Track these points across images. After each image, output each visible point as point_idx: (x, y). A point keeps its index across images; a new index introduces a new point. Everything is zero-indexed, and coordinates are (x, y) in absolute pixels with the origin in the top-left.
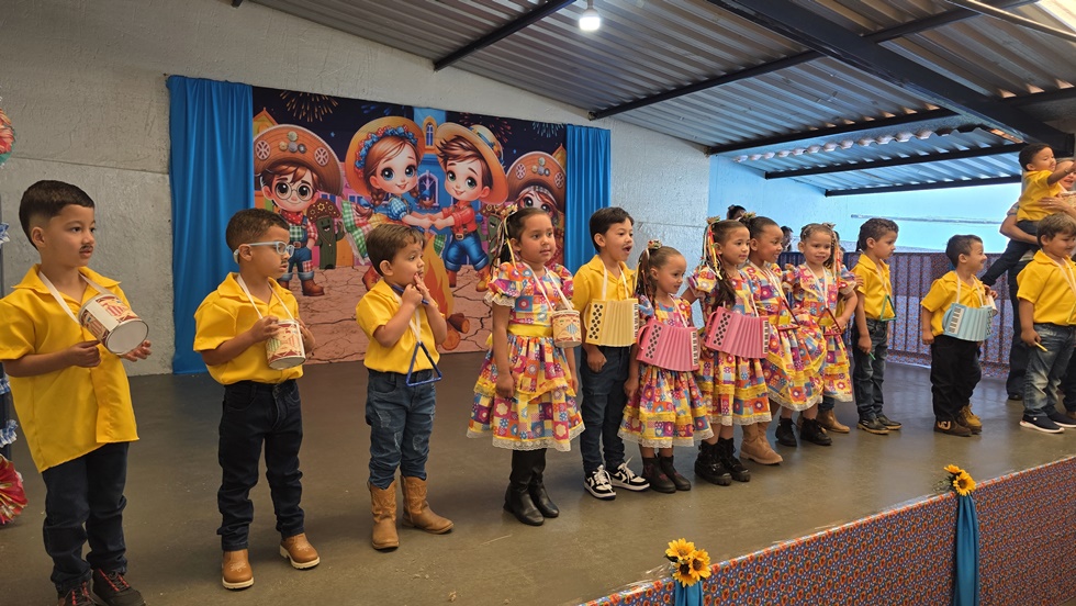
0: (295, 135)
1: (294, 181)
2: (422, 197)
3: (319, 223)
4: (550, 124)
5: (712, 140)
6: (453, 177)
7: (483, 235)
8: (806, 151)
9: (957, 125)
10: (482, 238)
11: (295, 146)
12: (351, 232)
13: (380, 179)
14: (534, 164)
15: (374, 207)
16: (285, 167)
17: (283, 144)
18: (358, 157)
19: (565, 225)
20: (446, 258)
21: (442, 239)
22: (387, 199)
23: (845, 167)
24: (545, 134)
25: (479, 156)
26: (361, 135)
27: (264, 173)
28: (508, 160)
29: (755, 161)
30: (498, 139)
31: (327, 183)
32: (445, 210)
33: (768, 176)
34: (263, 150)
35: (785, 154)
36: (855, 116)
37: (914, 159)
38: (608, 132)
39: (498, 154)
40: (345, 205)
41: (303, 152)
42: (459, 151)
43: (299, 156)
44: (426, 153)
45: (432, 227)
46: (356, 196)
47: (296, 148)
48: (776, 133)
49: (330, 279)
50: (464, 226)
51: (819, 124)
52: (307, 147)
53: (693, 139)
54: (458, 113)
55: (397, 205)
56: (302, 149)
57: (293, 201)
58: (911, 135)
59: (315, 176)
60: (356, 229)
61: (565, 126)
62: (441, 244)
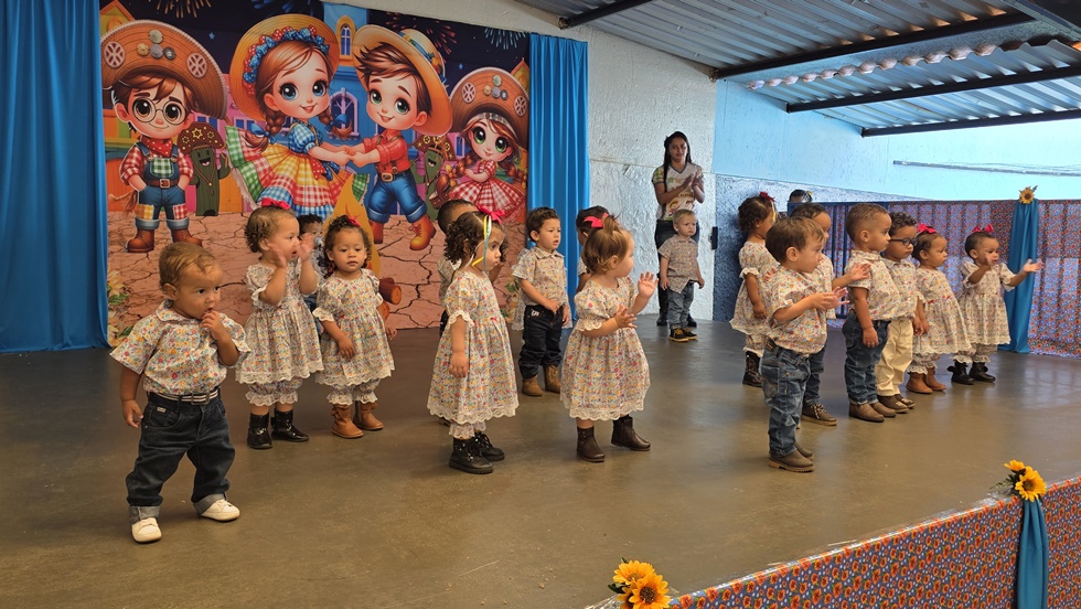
0: (158, 35)
1: (159, 98)
2: (336, 123)
3: (195, 154)
4: (507, 32)
5: (720, 59)
6: (378, 98)
7: (418, 176)
8: (838, 73)
9: (1028, 36)
10: (418, 179)
11: (159, 51)
12: (240, 167)
13: (278, 98)
14: (487, 83)
15: (271, 135)
16: (145, 78)
17: (142, 46)
18: (247, 68)
19: (528, 166)
20: (369, 205)
21: (364, 180)
22: (288, 125)
23: (887, 95)
24: (501, 45)
25: (412, 70)
26: (250, 38)
27: (117, 86)
28: (451, 77)
29: (774, 89)
30: (438, 49)
31: (205, 102)
32: (367, 141)
33: (791, 108)
34: (114, 55)
35: (812, 78)
36: (900, 24)
37: (973, 84)
38: (584, 45)
39: (438, 69)
40: (230, 131)
41: (172, 59)
42: (385, 64)
43: (165, 63)
44: (342, 64)
45: (350, 163)
46: (246, 119)
47: (161, 53)
48: (799, 48)
49: (211, 229)
50: (393, 163)
51: (853, 35)
52: (177, 51)
53: (695, 58)
54: (385, 12)
55: (302, 134)
56: (169, 54)
57: (157, 124)
58: (969, 51)
59: (187, 91)
60: (246, 164)
61: (528, 34)
62: (362, 186)
